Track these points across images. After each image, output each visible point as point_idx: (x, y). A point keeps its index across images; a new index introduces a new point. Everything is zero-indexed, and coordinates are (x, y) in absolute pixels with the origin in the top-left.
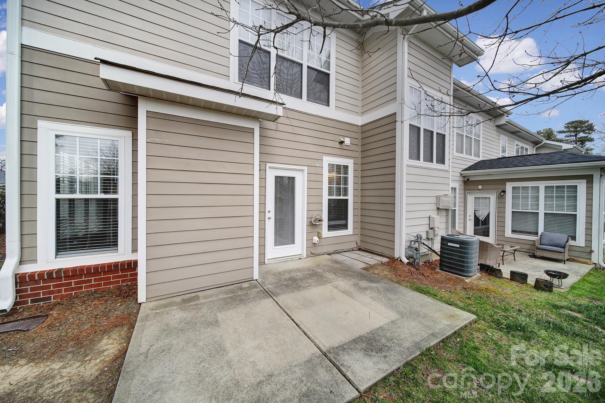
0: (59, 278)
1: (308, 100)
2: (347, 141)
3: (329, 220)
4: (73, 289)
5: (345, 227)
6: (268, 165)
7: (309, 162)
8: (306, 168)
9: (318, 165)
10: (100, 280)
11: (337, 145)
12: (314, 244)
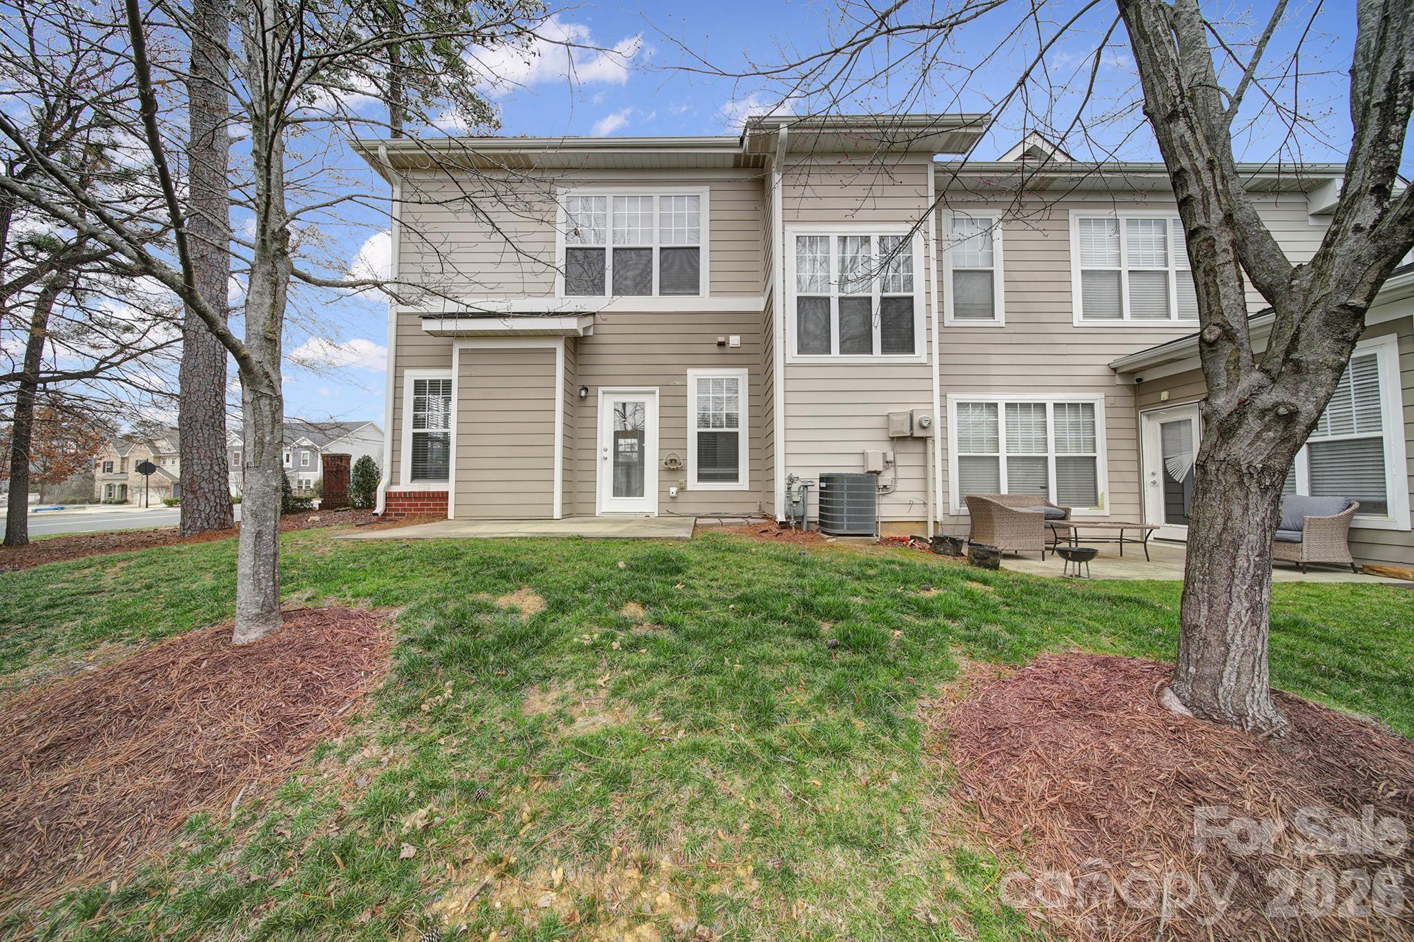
0: (410, 498)
1: (660, 294)
2: (734, 340)
3: (699, 466)
4: (418, 510)
5: (735, 477)
6: (601, 389)
7: (663, 380)
8: (657, 389)
9: (678, 383)
10: (436, 505)
11: (715, 349)
12: (673, 498)
